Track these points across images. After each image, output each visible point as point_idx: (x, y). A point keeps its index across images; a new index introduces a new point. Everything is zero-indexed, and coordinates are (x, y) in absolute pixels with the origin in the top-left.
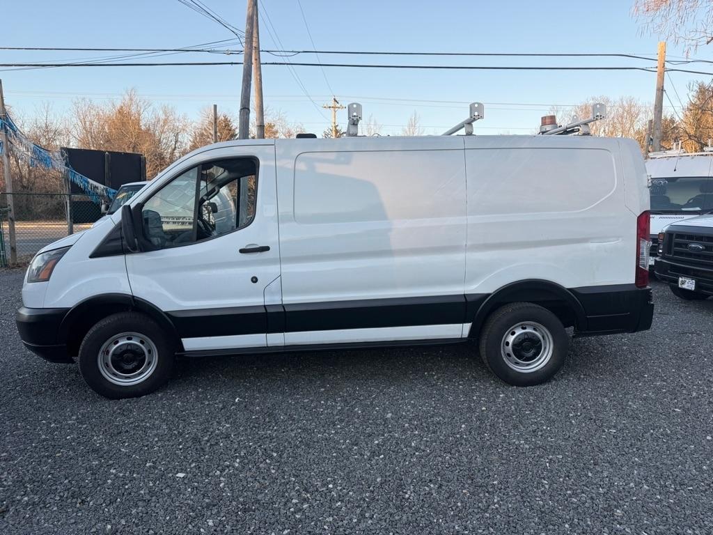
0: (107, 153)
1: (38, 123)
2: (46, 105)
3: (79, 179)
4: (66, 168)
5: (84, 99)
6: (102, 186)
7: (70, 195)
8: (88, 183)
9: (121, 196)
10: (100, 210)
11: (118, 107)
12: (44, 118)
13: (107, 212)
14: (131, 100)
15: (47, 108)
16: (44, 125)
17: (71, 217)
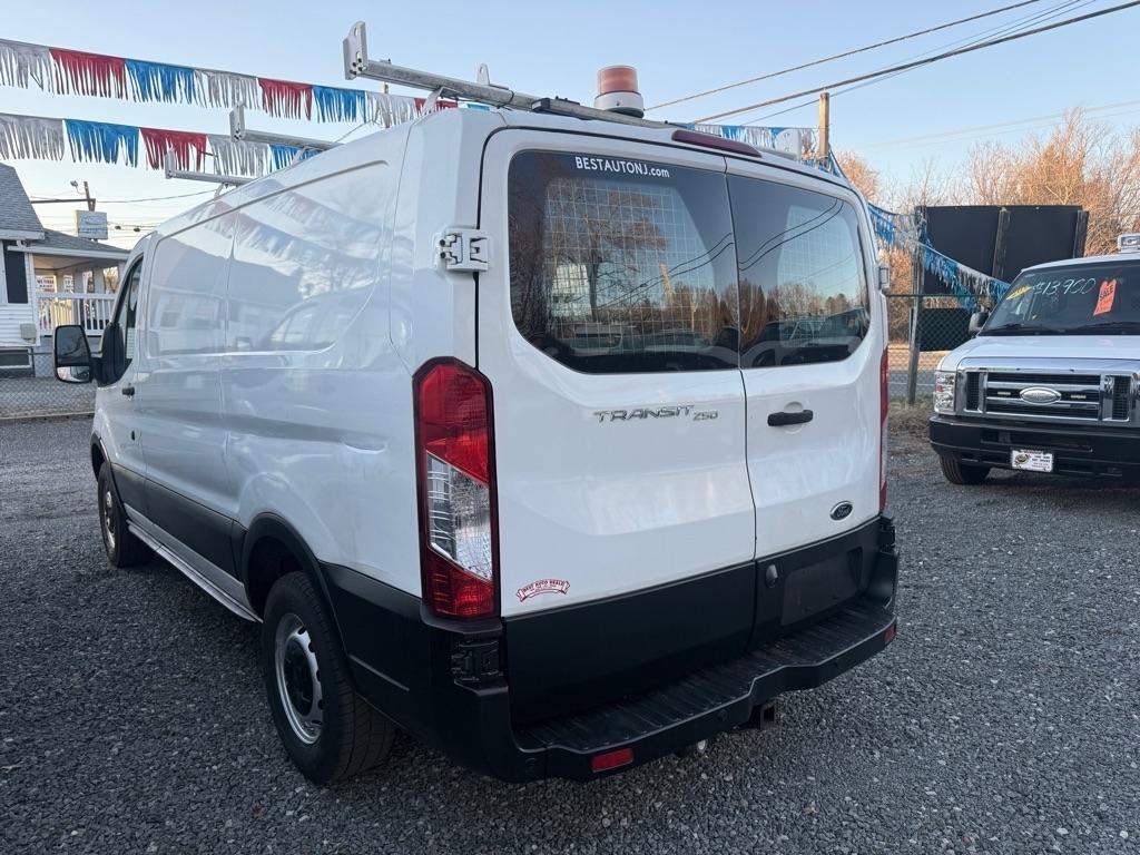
0: (1004, 210)
1: (912, 193)
2: (928, 162)
3: (941, 265)
4: (919, 244)
5: (987, 144)
6: (984, 277)
7: (921, 297)
8: (956, 270)
9: (1017, 294)
10: (967, 326)
11: (1044, 146)
12: (922, 184)
13: (980, 329)
14: (1071, 128)
15: (930, 167)
16: (920, 195)
17: (916, 338)
